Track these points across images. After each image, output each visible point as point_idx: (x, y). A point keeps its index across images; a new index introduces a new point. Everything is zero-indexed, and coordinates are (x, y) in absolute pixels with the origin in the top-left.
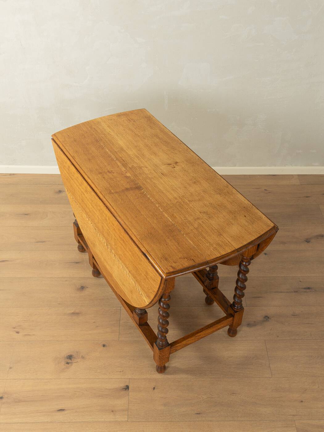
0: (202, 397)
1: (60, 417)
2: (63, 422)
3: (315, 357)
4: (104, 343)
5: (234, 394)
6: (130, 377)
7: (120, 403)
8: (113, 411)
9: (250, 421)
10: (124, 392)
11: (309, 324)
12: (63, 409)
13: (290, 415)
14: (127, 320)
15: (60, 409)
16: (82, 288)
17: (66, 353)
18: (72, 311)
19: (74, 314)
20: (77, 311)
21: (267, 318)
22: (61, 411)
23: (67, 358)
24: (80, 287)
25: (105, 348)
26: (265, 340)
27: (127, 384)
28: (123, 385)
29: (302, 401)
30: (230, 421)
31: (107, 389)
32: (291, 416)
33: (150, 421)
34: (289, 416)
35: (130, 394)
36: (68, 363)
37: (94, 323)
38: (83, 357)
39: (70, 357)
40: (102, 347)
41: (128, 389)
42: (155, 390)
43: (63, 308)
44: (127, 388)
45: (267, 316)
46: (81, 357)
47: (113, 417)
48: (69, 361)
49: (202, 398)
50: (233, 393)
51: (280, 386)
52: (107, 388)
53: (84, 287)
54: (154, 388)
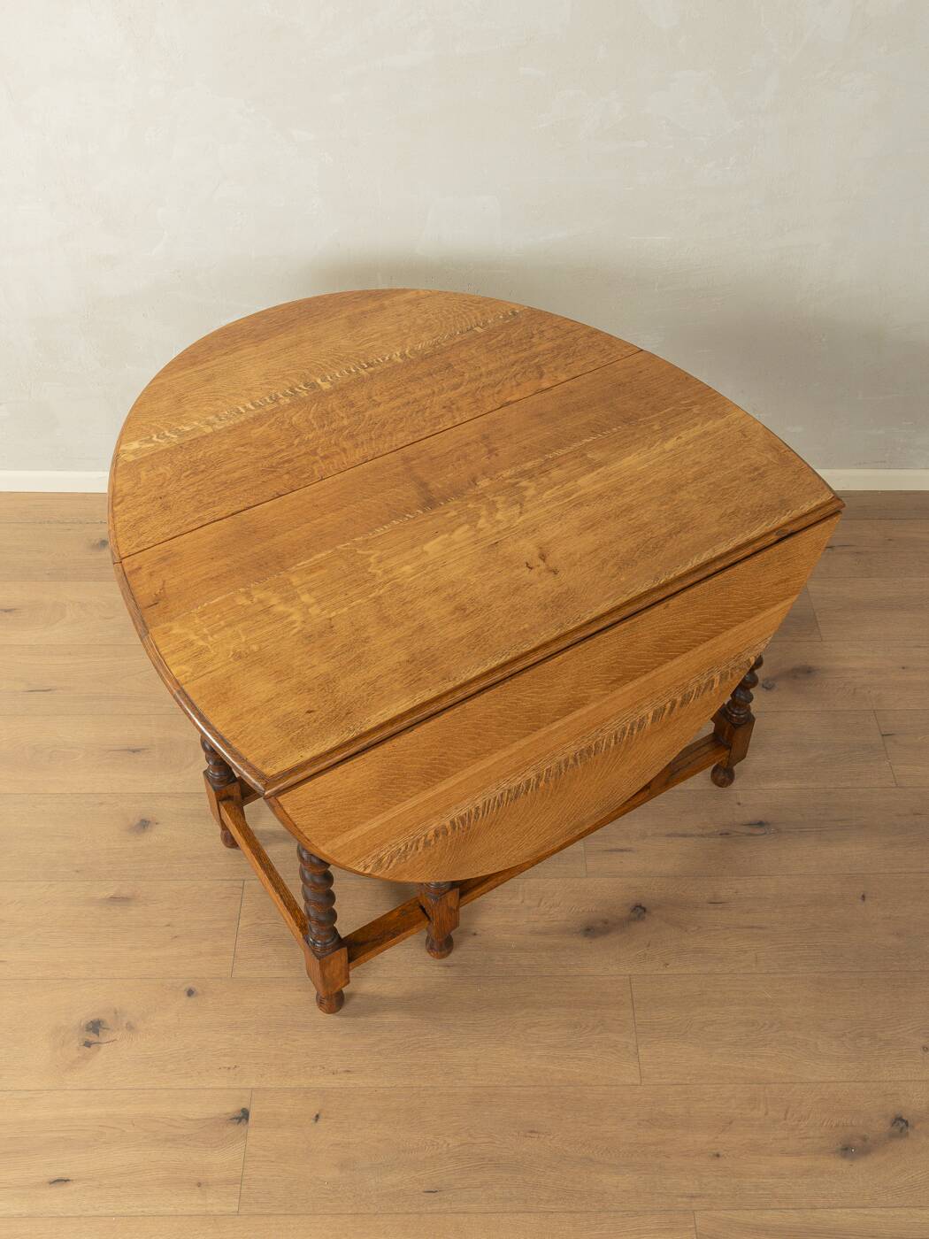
0: (445, 1142)
1: (57, 1200)
2: (62, 1215)
3: (765, 1024)
4: (190, 985)
5: (533, 1135)
6: (253, 1084)
7: (222, 1160)
8: (199, 1185)
9: (571, 1212)
10: (232, 1130)
11: (752, 927)
12: (65, 1177)
13: (682, 1197)
14: (258, 918)
15: (57, 1178)
16: (144, 824)
17: (84, 1015)
18: (112, 893)
19: (114, 899)
20: (125, 892)
21: (640, 911)
22: (58, 1184)
23: (88, 1029)
24: (137, 821)
25: (192, 999)
26: (630, 975)
27: (244, 1105)
28: (232, 1108)
29: (718, 1156)
30: (517, 1212)
31: (188, 1119)
32: (685, 1199)
33: (298, 1214)
34: (679, 1199)
35: (251, 1133)
36: (88, 1044)
37: (169, 925)
38: (130, 1027)
39: (95, 1026)
40: (185, 998)
41: (247, 1119)
42: (320, 1123)
43: (87, 883)
44: (244, 1115)
45: (640, 906)
46: (127, 1027)
47: (200, 1202)
48: (92, 1037)
49: (445, 1145)
50: (531, 1132)
51: (663, 1110)
52: (190, 1117)
53: (149, 822)
54: (317, 1116)
